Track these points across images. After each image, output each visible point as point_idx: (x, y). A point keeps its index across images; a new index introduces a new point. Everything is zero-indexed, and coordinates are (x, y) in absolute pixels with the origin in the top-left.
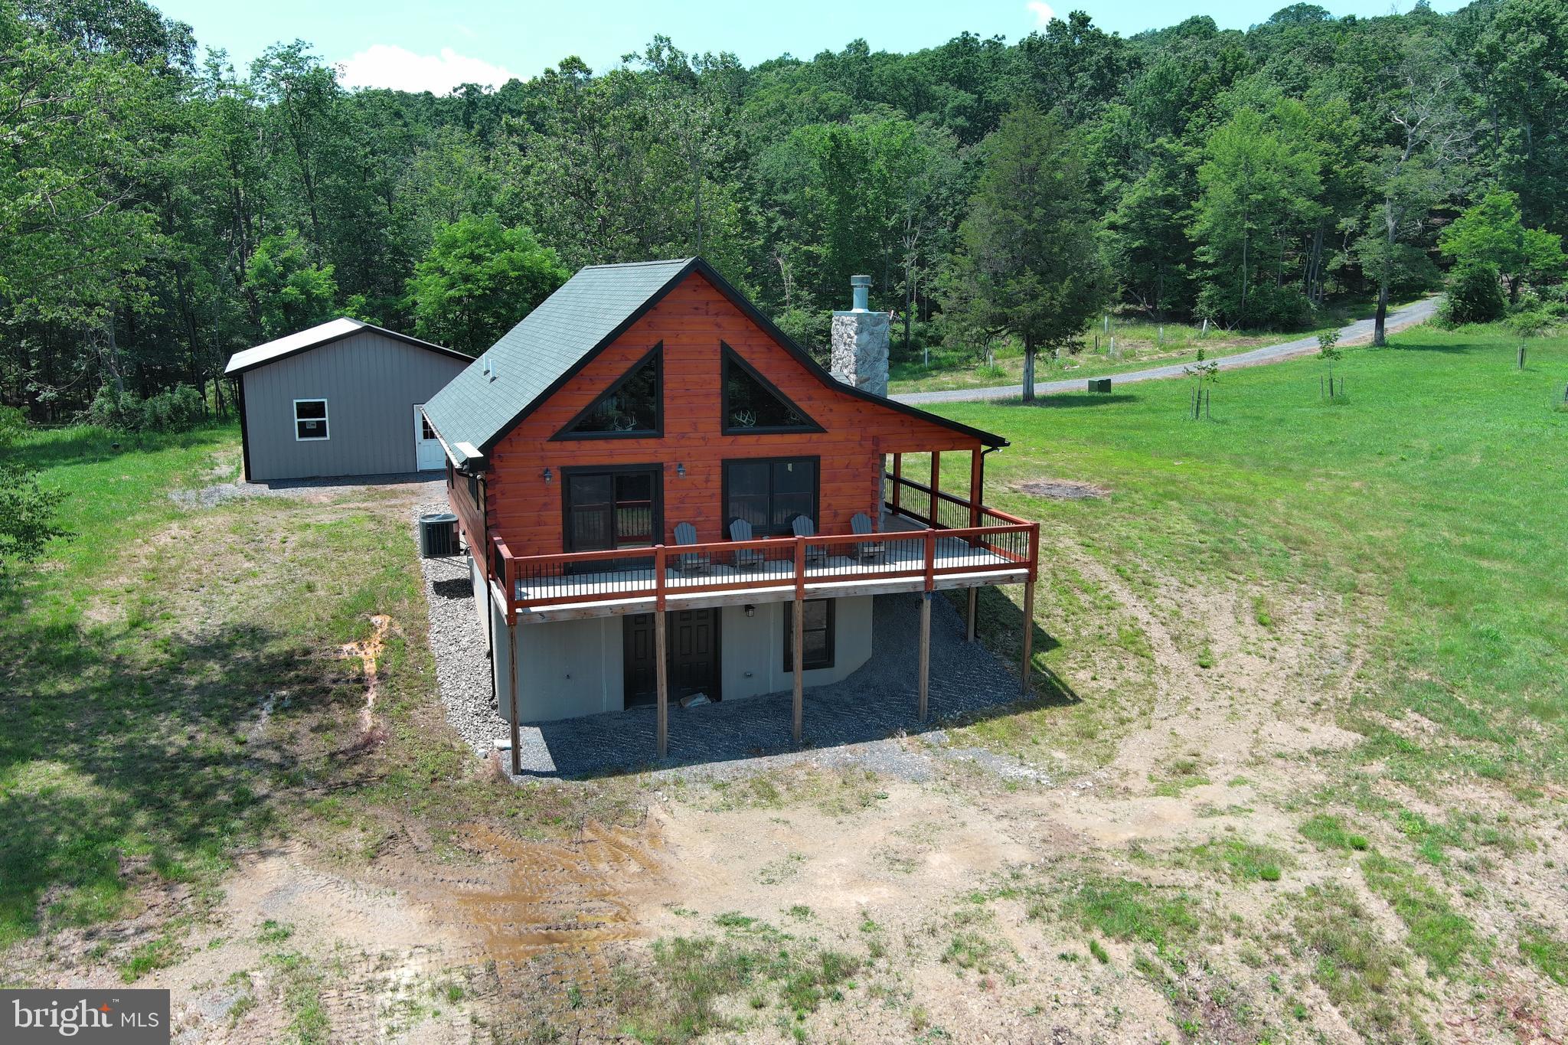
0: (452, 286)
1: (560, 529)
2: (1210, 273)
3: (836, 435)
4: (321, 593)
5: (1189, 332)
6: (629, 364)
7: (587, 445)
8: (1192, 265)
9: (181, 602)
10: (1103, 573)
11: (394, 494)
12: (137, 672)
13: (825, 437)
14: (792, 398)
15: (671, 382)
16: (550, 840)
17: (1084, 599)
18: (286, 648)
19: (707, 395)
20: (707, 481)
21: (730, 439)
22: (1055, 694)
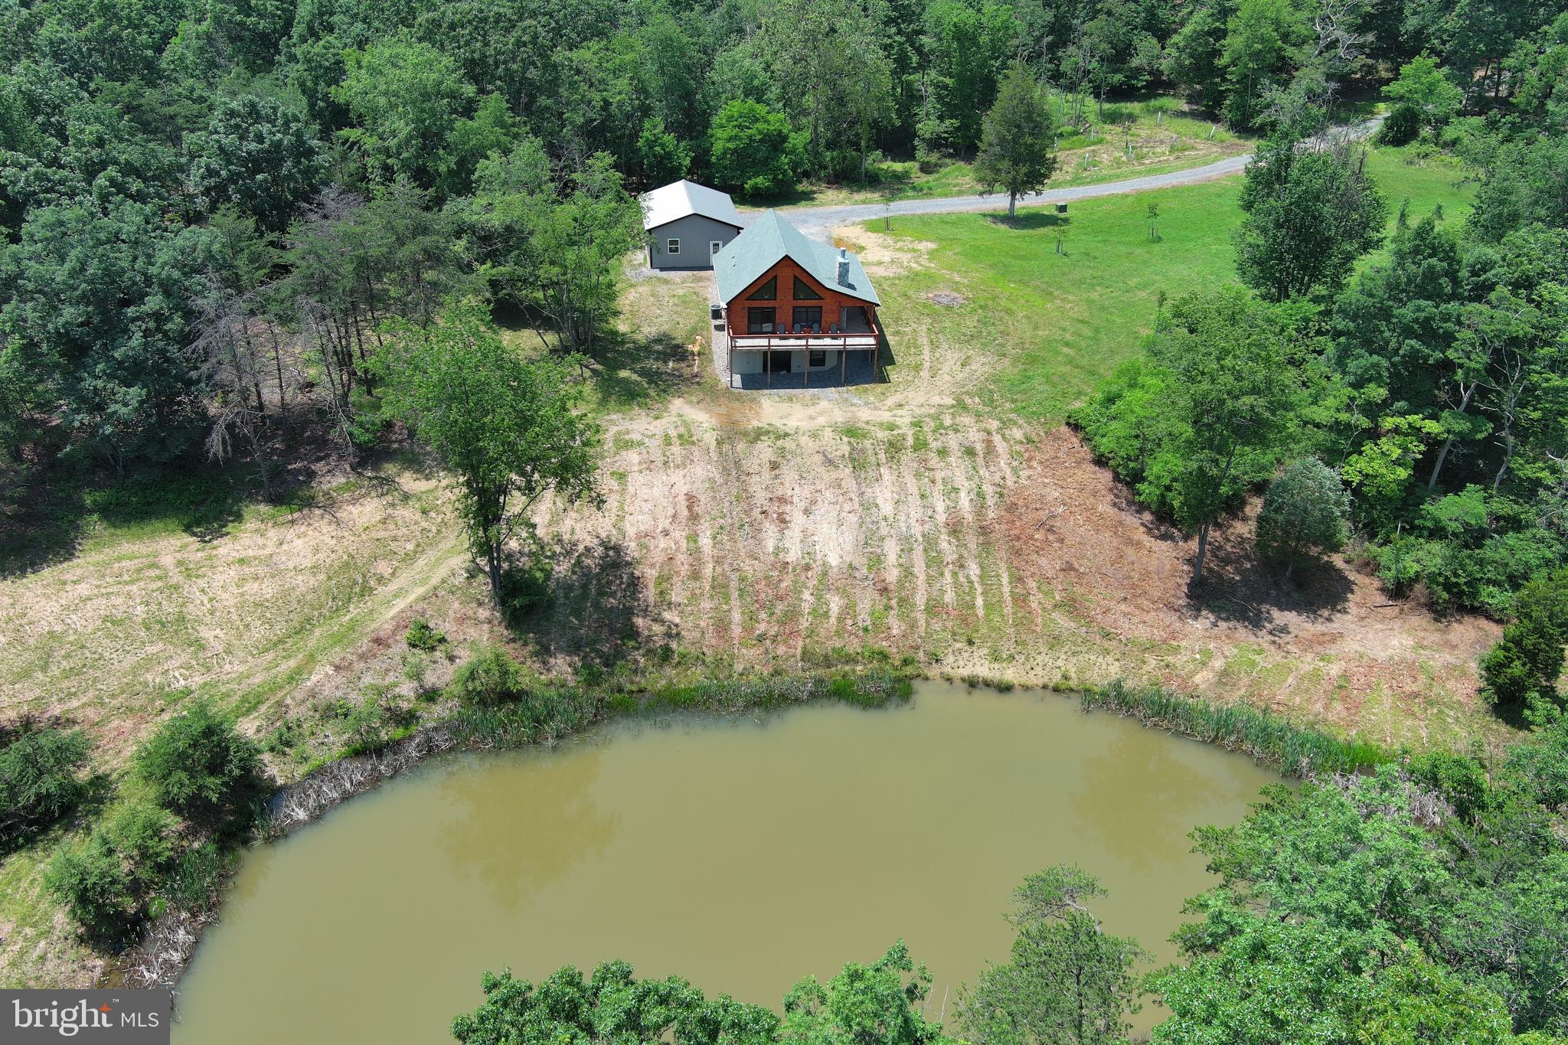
1: (747, 323)
3: (827, 301)
4: (681, 325)
6: (767, 280)
7: (755, 301)
11: (701, 279)
12: (639, 345)
13: (824, 301)
14: (814, 290)
15: (779, 285)
19: (789, 289)
20: (788, 312)
21: (796, 301)
22: (884, 379)
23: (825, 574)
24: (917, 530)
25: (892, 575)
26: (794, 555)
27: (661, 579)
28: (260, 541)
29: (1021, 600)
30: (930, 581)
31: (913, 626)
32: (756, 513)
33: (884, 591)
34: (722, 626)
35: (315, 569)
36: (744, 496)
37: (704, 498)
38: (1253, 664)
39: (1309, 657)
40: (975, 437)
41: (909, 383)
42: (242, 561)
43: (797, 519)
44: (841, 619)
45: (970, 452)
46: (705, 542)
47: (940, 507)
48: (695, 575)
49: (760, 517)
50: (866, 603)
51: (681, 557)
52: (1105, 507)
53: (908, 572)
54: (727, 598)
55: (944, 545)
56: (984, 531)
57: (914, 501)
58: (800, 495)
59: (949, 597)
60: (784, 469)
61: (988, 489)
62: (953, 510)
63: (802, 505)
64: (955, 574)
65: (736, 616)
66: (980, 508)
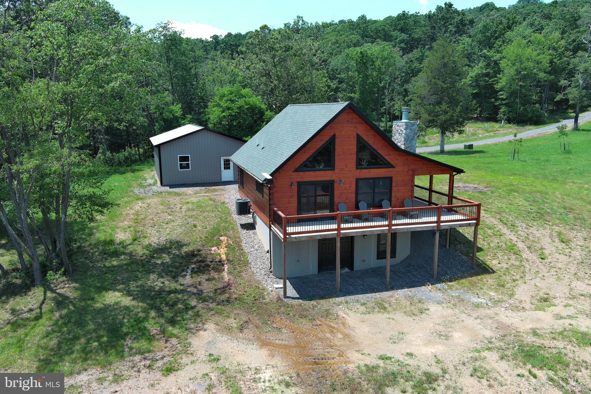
0: (223, 111)
1: (296, 205)
2: (504, 102)
3: (399, 169)
4: (199, 228)
5: (496, 125)
6: (323, 143)
7: (307, 173)
8: (497, 99)
9: (149, 231)
10: (495, 222)
11: (216, 190)
12: (138, 258)
13: (394, 170)
14: (383, 155)
15: (338, 149)
16: (305, 325)
17: (489, 232)
18: (191, 249)
19: (351, 154)
20: (350, 187)
21: (359, 170)
22: (485, 270)
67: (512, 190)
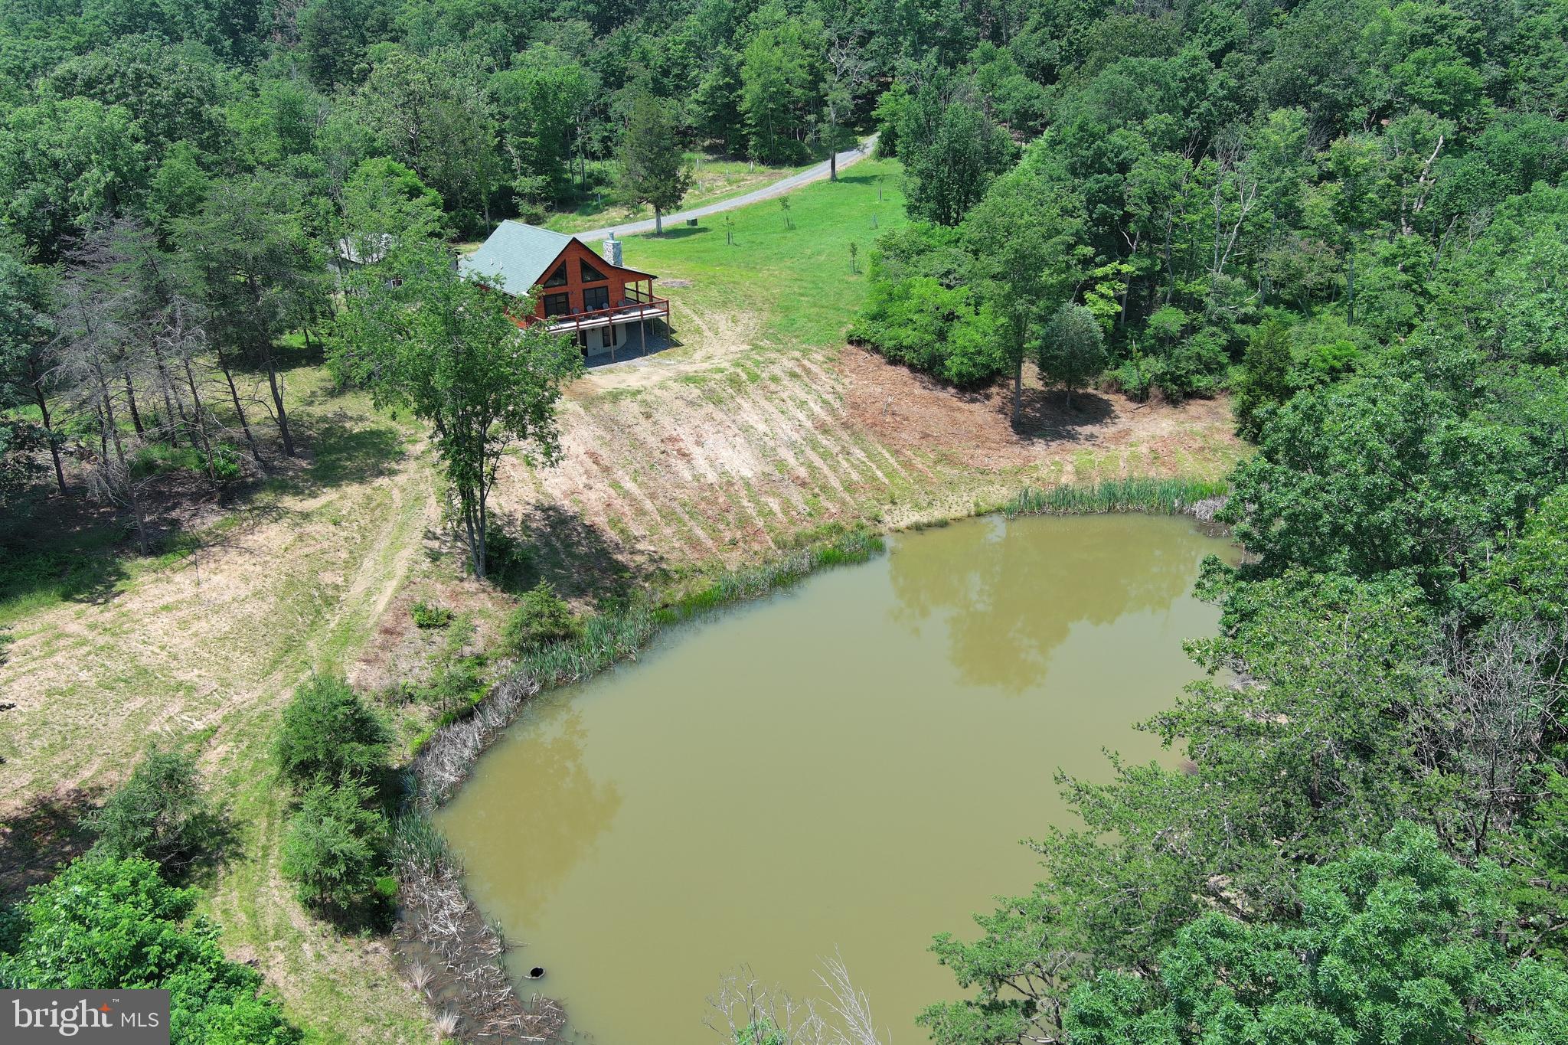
1: (544, 312)
2: (753, 131)
3: (612, 280)
5: (744, 168)
6: (559, 266)
7: (550, 289)
10: (688, 311)
13: (608, 280)
14: (598, 271)
15: (569, 272)
19: (578, 272)
20: (580, 296)
21: (585, 283)
22: (677, 345)
23: (748, 484)
24: (795, 436)
25: (802, 472)
26: (712, 477)
27: (613, 523)
28: (172, 587)
29: (908, 465)
30: (834, 469)
31: (843, 503)
32: (657, 454)
33: (803, 484)
34: (694, 544)
35: (258, 595)
36: (637, 444)
37: (604, 453)
38: (1092, 462)
39: (1123, 447)
40: (790, 365)
41: (701, 344)
42: (166, 608)
43: (696, 452)
44: (786, 512)
45: (794, 375)
46: (629, 485)
47: (802, 416)
48: (641, 512)
49: (662, 457)
50: (797, 497)
51: (618, 502)
52: (918, 390)
53: (811, 468)
54: (680, 521)
55: (824, 442)
56: (846, 426)
57: (777, 415)
58: (684, 432)
59: (855, 476)
60: (657, 416)
61: (830, 398)
62: (811, 416)
63: (692, 439)
64: (847, 460)
65: (700, 533)
66: (833, 412)
67: (712, 282)
